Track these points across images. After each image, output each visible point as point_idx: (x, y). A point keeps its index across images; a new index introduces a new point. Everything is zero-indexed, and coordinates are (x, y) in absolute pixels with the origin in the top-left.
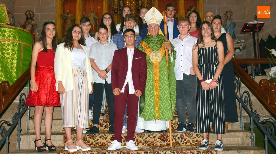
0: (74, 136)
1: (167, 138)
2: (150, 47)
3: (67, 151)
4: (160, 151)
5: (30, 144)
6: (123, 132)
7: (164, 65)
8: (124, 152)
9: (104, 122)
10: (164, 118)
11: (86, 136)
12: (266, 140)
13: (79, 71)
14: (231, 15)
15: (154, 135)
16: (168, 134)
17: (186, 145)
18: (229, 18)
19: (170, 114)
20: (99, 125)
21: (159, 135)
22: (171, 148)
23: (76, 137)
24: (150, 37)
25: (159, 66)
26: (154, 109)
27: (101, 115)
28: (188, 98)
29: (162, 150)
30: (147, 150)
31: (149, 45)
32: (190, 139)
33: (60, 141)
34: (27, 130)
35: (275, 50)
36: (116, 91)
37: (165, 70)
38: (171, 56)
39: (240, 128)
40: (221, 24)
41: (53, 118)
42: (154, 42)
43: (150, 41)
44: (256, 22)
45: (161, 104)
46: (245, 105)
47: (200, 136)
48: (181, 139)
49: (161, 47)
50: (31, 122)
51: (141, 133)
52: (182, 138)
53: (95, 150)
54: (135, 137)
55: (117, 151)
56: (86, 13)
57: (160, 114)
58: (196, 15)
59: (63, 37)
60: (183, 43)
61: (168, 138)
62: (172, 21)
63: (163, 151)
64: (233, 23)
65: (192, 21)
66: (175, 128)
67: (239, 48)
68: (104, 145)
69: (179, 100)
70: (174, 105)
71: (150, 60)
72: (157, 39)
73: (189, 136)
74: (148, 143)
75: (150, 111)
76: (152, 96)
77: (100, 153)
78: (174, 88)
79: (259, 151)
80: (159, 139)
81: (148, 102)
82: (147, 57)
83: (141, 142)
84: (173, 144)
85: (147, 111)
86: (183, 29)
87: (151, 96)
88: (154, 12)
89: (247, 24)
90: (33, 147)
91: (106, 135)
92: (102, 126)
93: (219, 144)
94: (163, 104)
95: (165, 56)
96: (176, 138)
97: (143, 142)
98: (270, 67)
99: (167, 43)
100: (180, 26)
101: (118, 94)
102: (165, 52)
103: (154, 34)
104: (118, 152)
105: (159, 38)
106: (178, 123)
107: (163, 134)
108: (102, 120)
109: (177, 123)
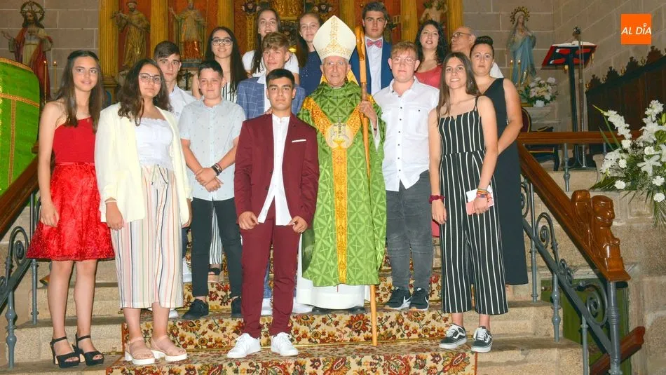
0: (148, 326)
1: (365, 324)
2: (326, 114)
3: (130, 363)
4: (347, 358)
5: (40, 349)
6: (264, 313)
7: (359, 155)
8: (264, 361)
9: (219, 289)
10: (357, 280)
11: (177, 324)
12: (584, 326)
13: (157, 174)
14: (526, 17)
15: (337, 319)
16: (367, 315)
17: (408, 340)
18: (520, 26)
19: (372, 270)
20: (208, 298)
21: (347, 317)
22: (375, 348)
23: (152, 327)
24: (326, 88)
25: (346, 159)
26: (335, 261)
27: (212, 273)
28: (415, 232)
29: (354, 353)
30: (319, 355)
31: (323, 109)
32: (417, 325)
33: (113, 338)
34: (31, 314)
35: (616, 112)
36: (244, 220)
37: (360, 169)
38: (376, 134)
39: (532, 296)
40: (491, 57)
41: (97, 282)
42: (335, 101)
43: (326, 97)
44: (576, 43)
45: (351, 248)
46: (542, 246)
47: (439, 317)
48: (397, 327)
49: (351, 112)
50: (42, 294)
51: (306, 315)
52: (400, 324)
53: (198, 358)
54: (292, 325)
55: (250, 361)
56: (175, 10)
57: (348, 272)
58: (436, 30)
59: (119, 72)
60: (401, 102)
61: (368, 324)
62: (378, 45)
63: (354, 357)
64: (530, 38)
65: (428, 46)
66: (385, 300)
67: (542, 98)
68: (220, 344)
69: (395, 237)
70: (381, 248)
71: (325, 144)
72: (342, 95)
73: (417, 317)
74: (323, 337)
75: (328, 265)
76: (330, 228)
77: (208, 366)
78: (381, 211)
79: (570, 349)
80: (346, 326)
81: (322, 243)
82: (319, 136)
83: (305, 336)
84: (380, 337)
85: (318, 264)
86: (403, 69)
87: (328, 229)
88: (335, 27)
89: (557, 47)
90: (47, 355)
91: (222, 322)
92: (215, 298)
93: (481, 337)
94: (354, 248)
95: (361, 134)
96: (387, 324)
97: (309, 335)
98: (605, 151)
99: (365, 102)
100: (396, 62)
101: (248, 227)
102: (362, 126)
103: (335, 81)
104: (252, 363)
105: (346, 90)
106: (393, 288)
107: (357, 315)
108: (215, 286)
109: (390, 288)
